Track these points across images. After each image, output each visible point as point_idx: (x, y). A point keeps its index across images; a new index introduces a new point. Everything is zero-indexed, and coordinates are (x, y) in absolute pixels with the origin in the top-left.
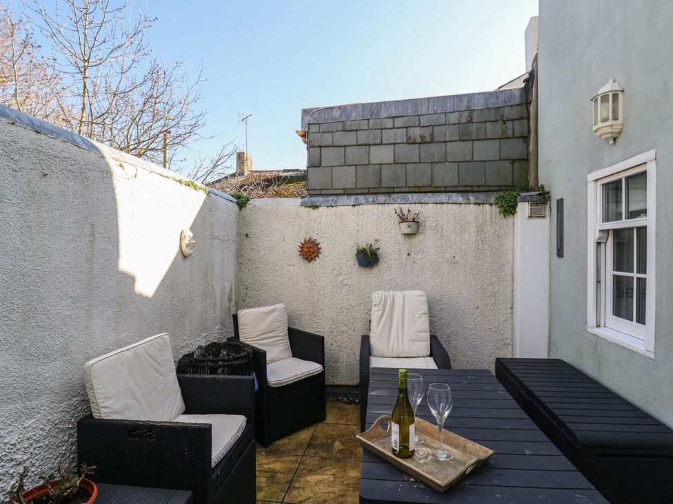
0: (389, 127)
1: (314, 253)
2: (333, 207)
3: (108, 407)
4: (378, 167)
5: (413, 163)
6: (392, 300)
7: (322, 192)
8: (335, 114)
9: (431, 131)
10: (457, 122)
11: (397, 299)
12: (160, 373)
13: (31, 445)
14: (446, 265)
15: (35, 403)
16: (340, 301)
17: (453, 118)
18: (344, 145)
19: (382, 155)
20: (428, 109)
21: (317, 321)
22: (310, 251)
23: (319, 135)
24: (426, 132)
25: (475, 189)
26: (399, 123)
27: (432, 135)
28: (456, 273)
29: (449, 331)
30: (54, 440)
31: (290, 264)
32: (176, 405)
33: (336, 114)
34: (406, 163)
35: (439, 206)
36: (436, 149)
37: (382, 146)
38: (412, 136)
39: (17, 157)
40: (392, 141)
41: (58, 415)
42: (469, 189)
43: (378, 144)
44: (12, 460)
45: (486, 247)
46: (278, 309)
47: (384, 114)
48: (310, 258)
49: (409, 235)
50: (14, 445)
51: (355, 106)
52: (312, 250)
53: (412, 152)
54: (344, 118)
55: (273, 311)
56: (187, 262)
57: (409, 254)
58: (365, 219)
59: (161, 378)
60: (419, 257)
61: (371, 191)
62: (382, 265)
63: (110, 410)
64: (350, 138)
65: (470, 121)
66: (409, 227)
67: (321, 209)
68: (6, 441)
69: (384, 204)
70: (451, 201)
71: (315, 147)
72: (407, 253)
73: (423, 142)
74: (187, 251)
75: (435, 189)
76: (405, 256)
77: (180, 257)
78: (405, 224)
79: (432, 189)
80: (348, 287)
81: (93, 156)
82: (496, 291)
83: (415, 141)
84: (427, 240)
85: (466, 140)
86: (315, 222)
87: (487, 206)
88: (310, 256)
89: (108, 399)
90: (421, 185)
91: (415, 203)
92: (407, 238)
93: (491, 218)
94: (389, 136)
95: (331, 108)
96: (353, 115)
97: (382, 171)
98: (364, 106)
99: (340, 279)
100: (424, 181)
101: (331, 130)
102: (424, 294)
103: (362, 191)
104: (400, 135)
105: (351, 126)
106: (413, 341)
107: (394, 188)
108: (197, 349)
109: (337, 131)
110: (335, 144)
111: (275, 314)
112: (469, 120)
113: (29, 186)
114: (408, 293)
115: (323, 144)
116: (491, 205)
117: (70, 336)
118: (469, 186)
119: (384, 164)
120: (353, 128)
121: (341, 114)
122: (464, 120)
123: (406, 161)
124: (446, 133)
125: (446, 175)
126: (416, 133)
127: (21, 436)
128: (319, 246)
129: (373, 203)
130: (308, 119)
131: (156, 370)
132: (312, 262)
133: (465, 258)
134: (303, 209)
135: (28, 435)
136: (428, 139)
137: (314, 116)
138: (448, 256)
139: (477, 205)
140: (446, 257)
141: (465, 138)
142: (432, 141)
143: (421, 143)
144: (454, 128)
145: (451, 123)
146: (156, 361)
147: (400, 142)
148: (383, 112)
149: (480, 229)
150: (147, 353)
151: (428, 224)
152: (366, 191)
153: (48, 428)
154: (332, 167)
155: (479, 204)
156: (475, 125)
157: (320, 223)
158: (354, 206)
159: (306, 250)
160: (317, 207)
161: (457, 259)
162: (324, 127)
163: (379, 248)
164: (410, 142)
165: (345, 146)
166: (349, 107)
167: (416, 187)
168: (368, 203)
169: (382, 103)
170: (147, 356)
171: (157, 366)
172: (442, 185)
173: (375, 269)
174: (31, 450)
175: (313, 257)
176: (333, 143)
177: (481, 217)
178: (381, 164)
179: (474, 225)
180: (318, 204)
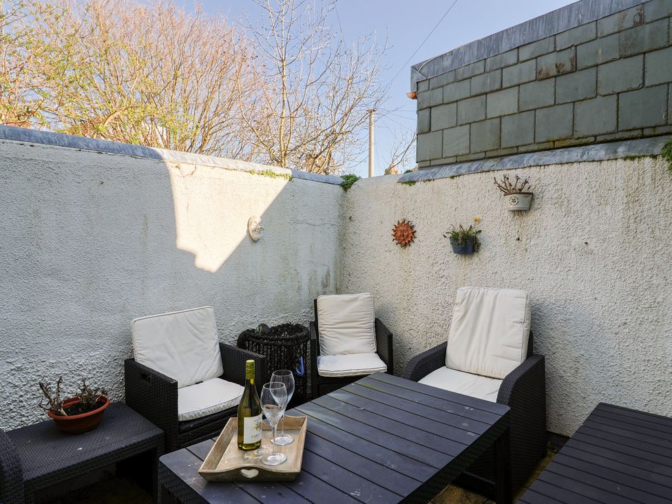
0: (511, 63)
1: (407, 237)
2: (430, 180)
3: (143, 355)
4: (497, 121)
5: (545, 107)
6: (478, 300)
7: (433, 163)
8: (445, 63)
9: (572, 55)
10: (616, 30)
11: (486, 299)
12: (199, 338)
13: (94, 369)
14: (573, 256)
15: (98, 341)
16: (435, 296)
17: (609, 26)
18: (455, 100)
19: (503, 104)
20: (569, 21)
21: (411, 317)
22: (405, 235)
23: (428, 93)
24: (565, 58)
25: (647, 132)
26: (525, 53)
27: (574, 60)
28: (589, 269)
29: (577, 354)
30: (113, 370)
31: (386, 249)
32: (212, 369)
33: (447, 63)
34: (535, 110)
35: (566, 167)
36: (581, 81)
37: (502, 91)
38: (544, 68)
39: (80, 173)
40: (516, 82)
41: (118, 354)
42: (635, 133)
43: (497, 91)
44: (80, 375)
45: (642, 227)
46: (360, 298)
47: (505, 46)
48: (403, 243)
49: (519, 212)
50: (81, 365)
51: (470, 46)
52: (405, 234)
53: (544, 93)
54: (455, 66)
55: (355, 299)
56: (258, 246)
57: (518, 239)
58: (465, 194)
59: (200, 343)
60: (532, 243)
61: (489, 154)
62: (484, 253)
63: (143, 357)
64: (463, 90)
65: (641, 22)
66: (514, 201)
67: (418, 184)
68: (76, 362)
69: (489, 171)
70: (585, 158)
71: (424, 109)
72: (517, 237)
73: (560, 73)
74: (255, 236)
75: (578, 142)
76: (513, 242)
77: (248, 241)
78: (508, 197)
79: (573, 142)
80: (443, 280)
81: (149, 163)
82: (659, 300)
83: (547, 74)
84: (546, 217)
85: (631, 56)
86: (411, 200)
87: (648, 160)
88: (404, 240)
89: (145, 348)
90: (556, 138)
91: (530, 166)
92: (517, 217)
93: (653, 179)
94: (511, 76)
95: (442, 56)
96: (466, 59)
97: (503, 126)
98: (479, 42)
99: (436, 268)
100: (562, 131)
101: (441, 84)
102: (525, 296)
103: (476, 156)
104: (528, 70)
105: (463, 74)
106: (498, 356)
107: (517, 147)
108: (259, 326)
109: (448, 84)
110: (445, 101)
111: (357, 303)
112: (638, 19)
113: (89, 192)
114: (503, 292)
115: (433, 104)
116: (654, 157)
117: (127, 299)
118: (634, 129)
119: (504, 116)
120: (465, 76)
121: (453, 61)
122: (628, 23)
123: (536, 107)
124: (597, 52)
125: (596, 117)
126: (549, 63)
127: (87, 361)
128: (414, 229)
129: (476, 172)
130: (418, 76)
131: (195, 335)
132: (408, 247)
133: (605, 244)
134: (400, 186)
135: (92, 362)
136: (568, 67)
137: (423, 71)
138: (576, 241)
139: (628, 161)
140: (573, 244)
141: (629, 53)
142: (575, 69)
143: (558, 76)
144: (613, 40)
145: (605, 34)
146: (196, 329)
147: (527, 81)
148: (504, 44)
149: (633, 198)
150: (188, 320)
151: (547, 195)
152: (482, 155)
153: (108, 361)
154: (443, 130)
155: (633, 158)
156: (648, 27)
157: (416, 201)
158: (452, 177)
159: (399, 234)
160: (414, 182)
161: (591, 246)
162: (434, 83)
163: (480, 231)
164: (541, 77)
165: (457, 101)
166: (462, 50)
167: (548, 141)
168: (469, 172)
169: (503, 32)
170: (187, 323)
171: (196, 332)
172: (589, 134)
173: (475, 259)
174: (95, 372)
175: (407, 242)
176: (443, 100)
177: (635, 179)
178: (501, 117)
179: (622, 193)
180: (415, 179)
